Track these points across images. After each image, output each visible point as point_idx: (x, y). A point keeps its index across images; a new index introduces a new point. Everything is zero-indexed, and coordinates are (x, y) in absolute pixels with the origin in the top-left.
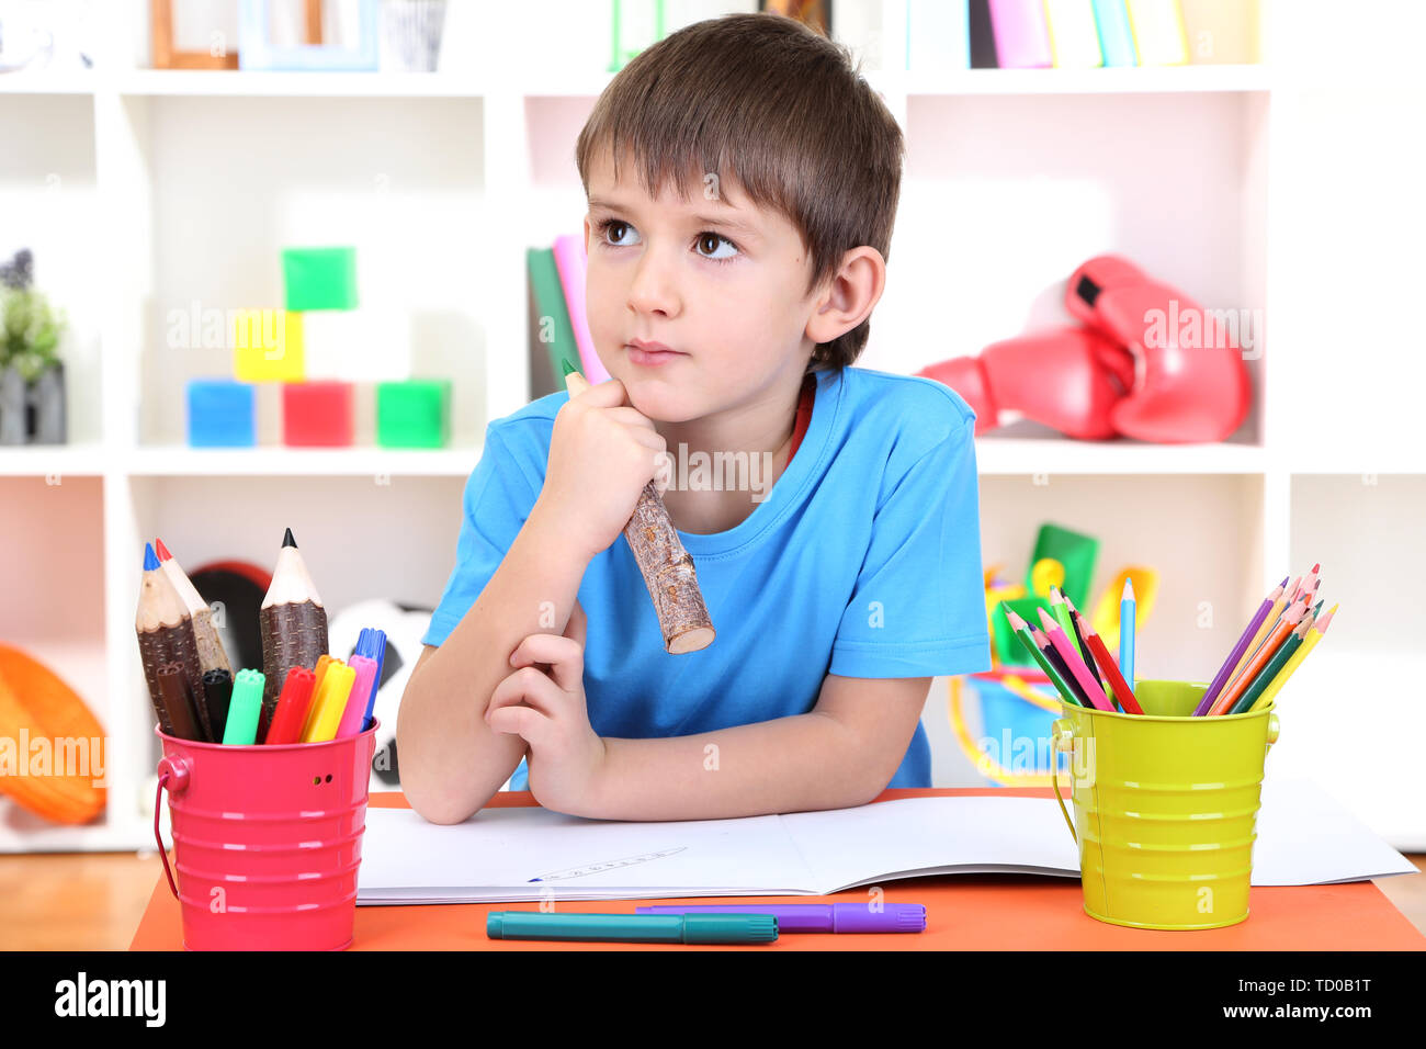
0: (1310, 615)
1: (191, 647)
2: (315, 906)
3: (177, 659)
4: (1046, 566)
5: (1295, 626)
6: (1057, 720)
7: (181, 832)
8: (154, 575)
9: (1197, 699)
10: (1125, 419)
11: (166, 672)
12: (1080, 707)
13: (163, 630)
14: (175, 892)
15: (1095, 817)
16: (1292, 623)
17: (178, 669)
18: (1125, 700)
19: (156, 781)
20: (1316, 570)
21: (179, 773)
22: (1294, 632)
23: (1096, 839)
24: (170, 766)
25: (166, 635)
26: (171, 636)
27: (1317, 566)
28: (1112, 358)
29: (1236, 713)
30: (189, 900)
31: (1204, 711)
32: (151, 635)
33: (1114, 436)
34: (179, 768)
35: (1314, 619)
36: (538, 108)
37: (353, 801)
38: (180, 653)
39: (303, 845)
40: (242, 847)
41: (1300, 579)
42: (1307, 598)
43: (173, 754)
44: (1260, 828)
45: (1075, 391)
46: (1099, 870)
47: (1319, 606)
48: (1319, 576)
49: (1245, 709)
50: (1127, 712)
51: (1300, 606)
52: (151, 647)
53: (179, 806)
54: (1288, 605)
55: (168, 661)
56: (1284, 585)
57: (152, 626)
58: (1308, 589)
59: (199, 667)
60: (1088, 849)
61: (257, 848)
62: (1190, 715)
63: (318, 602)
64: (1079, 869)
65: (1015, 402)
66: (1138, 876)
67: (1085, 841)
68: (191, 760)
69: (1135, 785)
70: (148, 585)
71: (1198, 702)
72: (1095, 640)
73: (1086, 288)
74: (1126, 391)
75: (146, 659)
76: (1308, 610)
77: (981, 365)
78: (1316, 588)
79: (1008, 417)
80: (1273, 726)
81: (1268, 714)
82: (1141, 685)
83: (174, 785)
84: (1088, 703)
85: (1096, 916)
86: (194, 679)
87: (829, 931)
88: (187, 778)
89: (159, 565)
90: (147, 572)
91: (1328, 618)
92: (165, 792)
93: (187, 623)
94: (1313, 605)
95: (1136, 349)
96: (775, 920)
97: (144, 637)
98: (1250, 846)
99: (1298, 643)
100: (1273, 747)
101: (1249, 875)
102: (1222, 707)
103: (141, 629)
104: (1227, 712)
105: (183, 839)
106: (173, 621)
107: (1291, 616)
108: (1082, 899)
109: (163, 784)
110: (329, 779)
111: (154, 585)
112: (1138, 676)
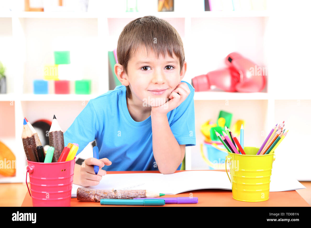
0: (282, 132)
1: (34, 142)
2: (62, 198)
3: (31, 144)
4: (221, 119)
5: (279, 135)
6: (227, 156)
7: (32, 182)
8: (26, 126)
9: (257, 151)
10: (238, 87)
11: (29, 147)
12: (232, 153)
13: (28, 138)
14: (31, 195)
15: (235, 177)
16: (278, 134)
17: (32, 147)
18: (242, 151)
19: (26, 171)
20: (284, 122)
21: (31, 169)
22: (279, 136)
23: (236, 182)
24: (29, 168)
25: (28, 139)
26: (29, 139)
27: (284, 121)
28: (235, 74)
29: (266, 154)
30: (33, 197)
31: (259, 154)
32: (25, 139)
33: (236, 91)
34: (31, 168)
35: (283, 133)
36: (110, 20)
37: (70, 175)
38: (32, 143)
39: (59, 185)
40: (45, 185)
41: (280, 124)
42: (282, 128)
43: (30, 165)
44: (272, 179)
45: (227, 81)
46: (236, 189)
47: (284, 130)
48: (284, 124)
49: (268, 153)
50: (242, 154)
51: (280, 130)
52: (25, 142)
53: (31, 176)
54: (277, 130)
55: (29, 145)
56: (276, 126)
57: (25, 137)
58: (282, 127)
59: (36, 146)
60: (233, 184)
61: (49, 186)
62: (256, 155)
63: (62, 131)
64: (231, 189)
65: (215, 84)
66: (245, 190)
67: (233, 182)
68: (34, 166)
69: (244, 170)
70: (24, 128)
71: (258, 151)
72: (235, 138)
73: (230, 59)
74: (238, 81)
75: (24, 144)
76: (282, 131)
77: (207, 76)
78: (284, 126)
79: (213, 87)
80: (274, 157)
81: (273, 154)
82: (245, 148)
83: (30, 172)
84: (234, 152)
85: (235, 199)
86: (35, 149)
87: (177, 203)
88: (33, 170)
89: (27, 124)
90: (24, 125)
91: (286, 133)
92: (28, 173)
93: (33, 136)
94: (283, 130)
95: (241, 72)
96: (164, 201)
97: (24, 139)
98: (269, 183)
99: (280, 138)
100: (274, 161)
101: (269, 190)
102: (263, 153)
103: (23, 138)
104: (264, 154)
105: (32, 184)
106: (30, 136)
107: (278, 133)
108: (232, 195)
109: (28, 171)
110: (65, 170)
111: (26, 128)
112: (244, 146)
